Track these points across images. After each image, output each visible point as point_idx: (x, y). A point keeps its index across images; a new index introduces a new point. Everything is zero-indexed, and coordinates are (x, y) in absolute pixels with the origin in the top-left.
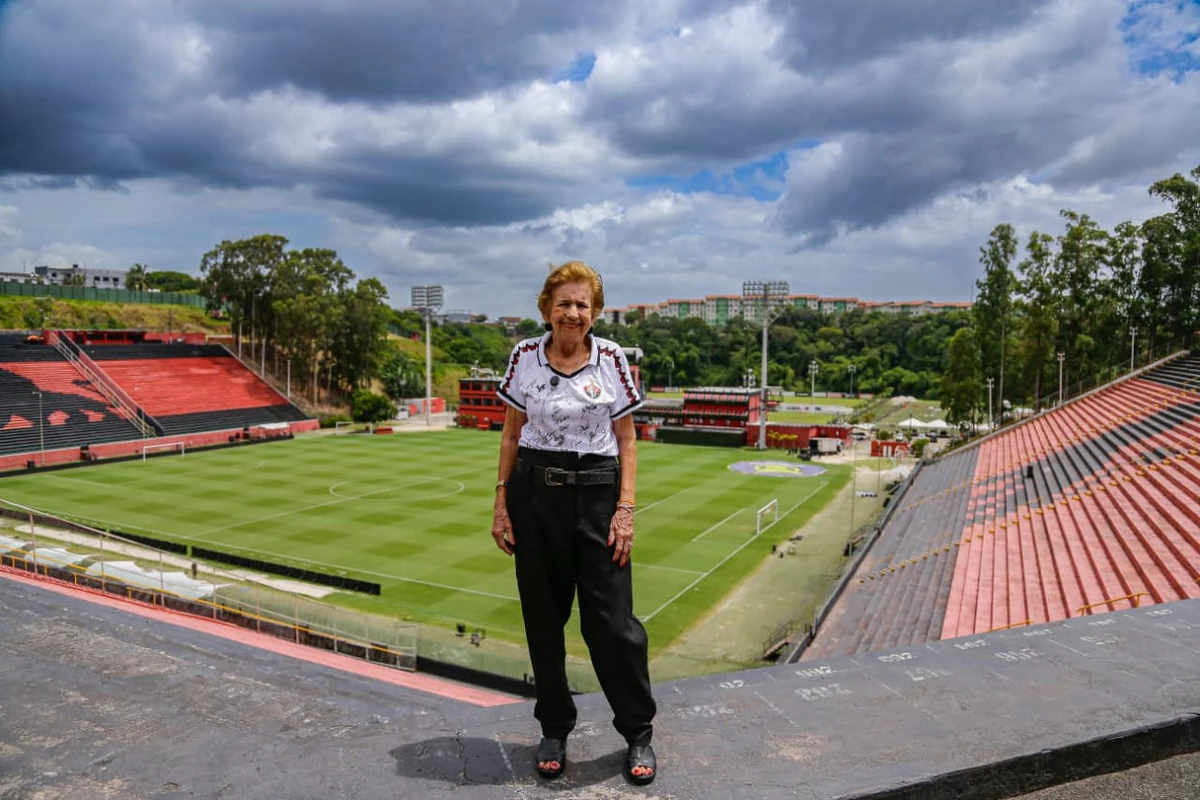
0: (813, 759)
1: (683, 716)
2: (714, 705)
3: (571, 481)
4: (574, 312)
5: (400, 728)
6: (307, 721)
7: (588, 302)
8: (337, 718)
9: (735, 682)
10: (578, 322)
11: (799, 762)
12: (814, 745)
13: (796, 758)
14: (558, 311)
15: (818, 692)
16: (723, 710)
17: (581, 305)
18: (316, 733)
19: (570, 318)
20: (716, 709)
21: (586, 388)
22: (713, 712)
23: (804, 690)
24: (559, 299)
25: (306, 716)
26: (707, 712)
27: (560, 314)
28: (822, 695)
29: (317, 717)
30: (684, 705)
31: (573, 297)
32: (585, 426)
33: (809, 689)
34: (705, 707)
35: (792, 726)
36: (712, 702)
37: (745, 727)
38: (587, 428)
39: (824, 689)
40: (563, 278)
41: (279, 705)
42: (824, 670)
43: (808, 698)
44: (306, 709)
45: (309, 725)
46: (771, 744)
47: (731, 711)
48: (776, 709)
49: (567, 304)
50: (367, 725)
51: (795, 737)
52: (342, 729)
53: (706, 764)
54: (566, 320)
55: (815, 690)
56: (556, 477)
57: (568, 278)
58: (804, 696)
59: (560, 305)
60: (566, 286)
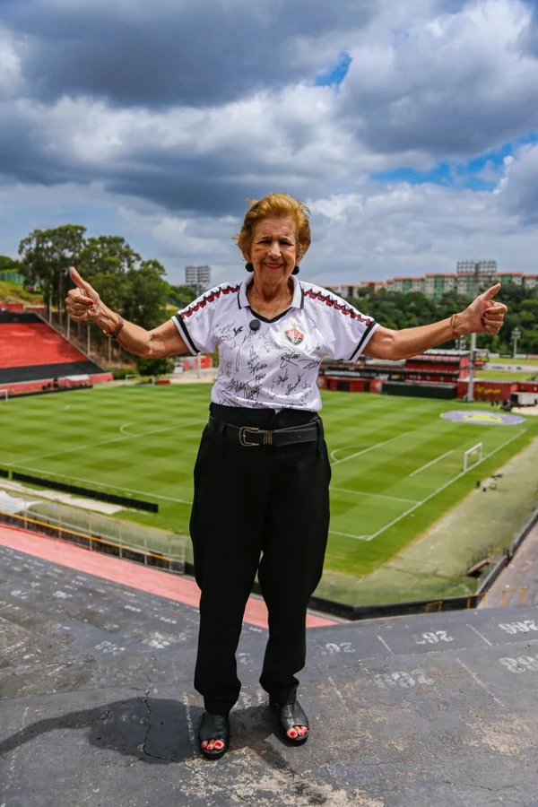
0: (521, 753)
1: (380, 683)
2: (413, 672)
3: (268, 440)
4: (276, 250)
5: (111, 668)
6: (26, 657)
7: (291, 239)
8: (54, 655)
9: (438, 633)
10: (281, 262)
11: (504, 755)
12: (521, 733)
13: (502, 749)
14: (258, 250)
15: (525, 663)
16: (422, 680)
17: (283, 243)
18: (32, 670)
19: (271, 257)
20: (416, 677)
21: (287, 333)
22: (412, 682)
23: (509, 659)
24: (259, 236)
25: (27, 653)
26: (406, 681)
27: (261, 253)
28: (529, 667)
29: (37, 653)
30: (382, 671)
31: (275, 234)
32: (283, 377)
33: (515, 658)
34: (404, 675)
35: (496, 705)
36: (412, 670)
37: (445, 703)
38: (286, 379)
39: (531, 659)
40: (263, 212)
41: (5, 639)
42: (528, 625)
43: (513, 670)
44: (29, 644)
45: (27, 661)
46: (473, 727)
47: (431, 681)
48: (479, 682)
49: (268, 241)
50: (81, 663)
51: (501, 719)
52: (56, 667)
53: (400, 748)
54: (267, 260)
55: (521, 660)
56: (251, 437)
57: (268, 211)
58: (510, 667)
59: (260, 243)
60: (266, 221)
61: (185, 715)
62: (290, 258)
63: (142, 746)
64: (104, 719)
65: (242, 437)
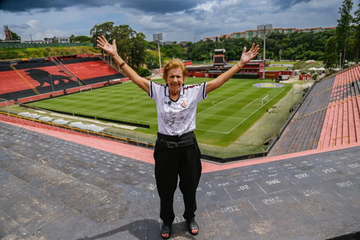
0: (266, 234)
1: (222, 211)
2: (234, 207)
4: (176, 80)
5: (136, 205)
6: (108, 202)
7: (181, 75)
8: (117, 201)
9: (245, 186)
10: (178, 83)
11: (260, 235)
12: (267, 227)
13: (260, 233)
14: (169, 80)
15: (271, 201)
16: (236, 209)
17: (178, 77)
18: (110, 207)
19: (174, 82)
20: (234, 208)
21: (181, 105)
22: (233, 210)
23: (266, 200)
24: (170, 75)
25: (108, 200)
26: (231, 210)
27: (171, 81)
28: (272, 202)
29: (111, 200)
30: (223, 207)
31: (175, 74)
32: (182, 117)
33: (268, 199)
34: (230, 208)
35: (260, 217)
36: (233, 206)
37: (243, 218)
38: (183, 117)
39: (273, 199)
40: (170, 67)
41: (101, 195)
42: (276, 181)
43: (267, 204)
44: (108, 197)
45: (108, 203)
46: (251, 225)
47: (239, 210)
48: (255, 209)
49: (173, 77)
50: (126, 203)
51: (261, 222)
52: (118, 205)
53: (228, 235)
54: (173, 83)
55: (270, 200)
56: (171, 145)
57: (172, 67)
58: (266, 203)
59: (170, 77)
60: (172, 70)
61: (160, 226)
62: (181, 82)
63: (146, 237)
64: (134, 228)
65: (168, 145)
